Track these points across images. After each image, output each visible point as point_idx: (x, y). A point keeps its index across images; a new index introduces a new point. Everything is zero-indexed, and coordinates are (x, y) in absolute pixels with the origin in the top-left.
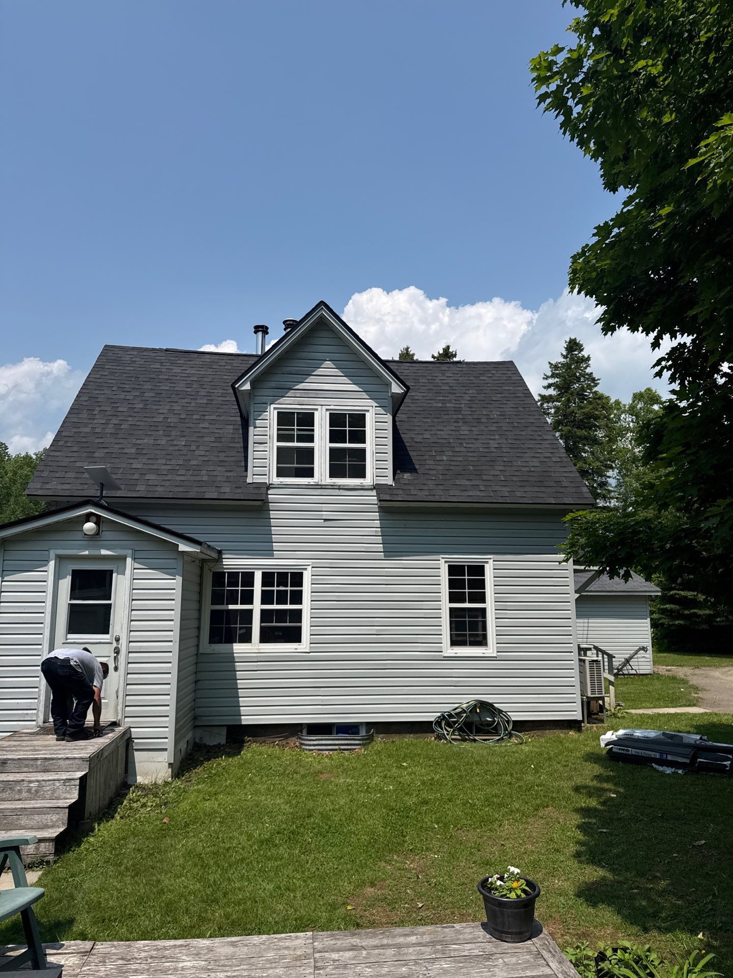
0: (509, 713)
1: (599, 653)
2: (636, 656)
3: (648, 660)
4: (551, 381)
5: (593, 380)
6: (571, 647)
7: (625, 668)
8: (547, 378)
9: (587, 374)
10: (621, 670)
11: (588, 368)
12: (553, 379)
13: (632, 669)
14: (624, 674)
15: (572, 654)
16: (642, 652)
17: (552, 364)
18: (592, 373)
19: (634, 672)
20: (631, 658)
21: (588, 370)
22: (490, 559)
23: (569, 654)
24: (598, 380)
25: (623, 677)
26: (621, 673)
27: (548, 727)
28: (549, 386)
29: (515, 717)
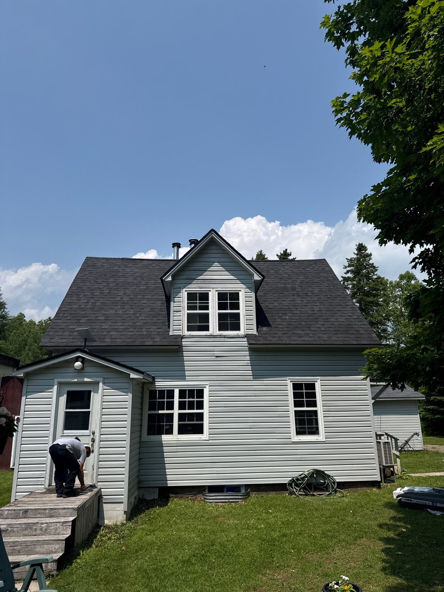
0: (334, 477)
1: (389, 437)
2: (412, 439)
3: (420, 441)
4: (348, 269)
5: (374, 267)
6: (371, 434)
7: (406, 447)
8: (346, 267)
9: (370, 264)
10: (403, 448)
11: (371, 260)
12: (350, 268)
13: (410, 447)
14: (405, 451)
15: (372, 438)
16: (415, 436)
17: (348, 259)
18: (373, 263)
19: (411, 449)
20: (409, 440)
21: (371, 262)
22: (318, 379)
23: (370, 438)
24: (377, 267)
25: (404, 452)
26: (403, 450)
27: (359, 486)
28: (348, 272)
29: (338, 479)
